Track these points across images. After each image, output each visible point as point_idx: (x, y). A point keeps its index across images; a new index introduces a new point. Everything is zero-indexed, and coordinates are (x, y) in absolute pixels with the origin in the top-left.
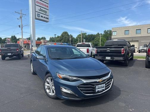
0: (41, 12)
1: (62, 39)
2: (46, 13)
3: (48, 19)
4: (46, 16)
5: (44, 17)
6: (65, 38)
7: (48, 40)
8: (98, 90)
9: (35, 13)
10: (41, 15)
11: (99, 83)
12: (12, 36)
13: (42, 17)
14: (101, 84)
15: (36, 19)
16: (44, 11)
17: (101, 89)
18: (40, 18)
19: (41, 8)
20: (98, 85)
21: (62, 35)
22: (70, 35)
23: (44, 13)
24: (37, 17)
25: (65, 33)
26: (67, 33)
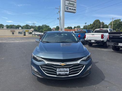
0: (69, 5)
1: (94, 27)
2: (74, 5)
3: (75, 10)
4: (73, 8)
5: (72, 9)
6: (97, 25)
7: (82, 28)
8: (60, 73)
9: (65, 6)
10: (70, 7)
11: (60, 67)
12: (57, 27)
13: (70, 9)
14: (63, 68)
15: (66, 11)
16: (72, 4)
17: (63, 73)
18: (69, 10)
19: (69, 2)
20: (59, 68)
21: (94, 23)
22: (102, 22)
23: (72, 6)
24: (66, 10)
25: (97, 21)
26: (99, 20)
